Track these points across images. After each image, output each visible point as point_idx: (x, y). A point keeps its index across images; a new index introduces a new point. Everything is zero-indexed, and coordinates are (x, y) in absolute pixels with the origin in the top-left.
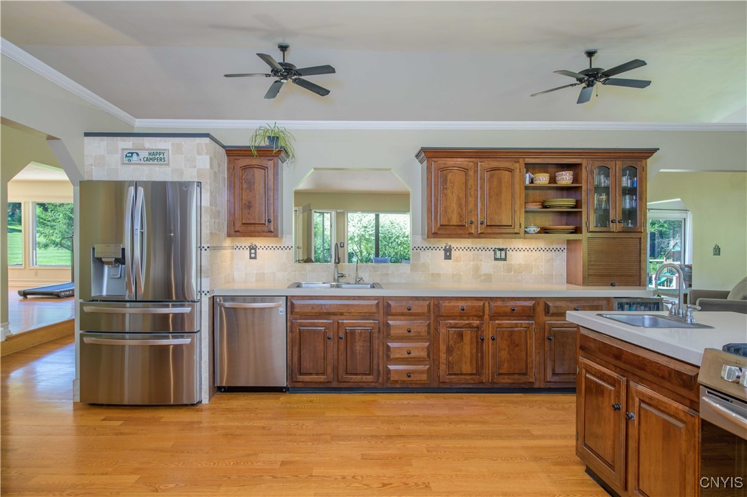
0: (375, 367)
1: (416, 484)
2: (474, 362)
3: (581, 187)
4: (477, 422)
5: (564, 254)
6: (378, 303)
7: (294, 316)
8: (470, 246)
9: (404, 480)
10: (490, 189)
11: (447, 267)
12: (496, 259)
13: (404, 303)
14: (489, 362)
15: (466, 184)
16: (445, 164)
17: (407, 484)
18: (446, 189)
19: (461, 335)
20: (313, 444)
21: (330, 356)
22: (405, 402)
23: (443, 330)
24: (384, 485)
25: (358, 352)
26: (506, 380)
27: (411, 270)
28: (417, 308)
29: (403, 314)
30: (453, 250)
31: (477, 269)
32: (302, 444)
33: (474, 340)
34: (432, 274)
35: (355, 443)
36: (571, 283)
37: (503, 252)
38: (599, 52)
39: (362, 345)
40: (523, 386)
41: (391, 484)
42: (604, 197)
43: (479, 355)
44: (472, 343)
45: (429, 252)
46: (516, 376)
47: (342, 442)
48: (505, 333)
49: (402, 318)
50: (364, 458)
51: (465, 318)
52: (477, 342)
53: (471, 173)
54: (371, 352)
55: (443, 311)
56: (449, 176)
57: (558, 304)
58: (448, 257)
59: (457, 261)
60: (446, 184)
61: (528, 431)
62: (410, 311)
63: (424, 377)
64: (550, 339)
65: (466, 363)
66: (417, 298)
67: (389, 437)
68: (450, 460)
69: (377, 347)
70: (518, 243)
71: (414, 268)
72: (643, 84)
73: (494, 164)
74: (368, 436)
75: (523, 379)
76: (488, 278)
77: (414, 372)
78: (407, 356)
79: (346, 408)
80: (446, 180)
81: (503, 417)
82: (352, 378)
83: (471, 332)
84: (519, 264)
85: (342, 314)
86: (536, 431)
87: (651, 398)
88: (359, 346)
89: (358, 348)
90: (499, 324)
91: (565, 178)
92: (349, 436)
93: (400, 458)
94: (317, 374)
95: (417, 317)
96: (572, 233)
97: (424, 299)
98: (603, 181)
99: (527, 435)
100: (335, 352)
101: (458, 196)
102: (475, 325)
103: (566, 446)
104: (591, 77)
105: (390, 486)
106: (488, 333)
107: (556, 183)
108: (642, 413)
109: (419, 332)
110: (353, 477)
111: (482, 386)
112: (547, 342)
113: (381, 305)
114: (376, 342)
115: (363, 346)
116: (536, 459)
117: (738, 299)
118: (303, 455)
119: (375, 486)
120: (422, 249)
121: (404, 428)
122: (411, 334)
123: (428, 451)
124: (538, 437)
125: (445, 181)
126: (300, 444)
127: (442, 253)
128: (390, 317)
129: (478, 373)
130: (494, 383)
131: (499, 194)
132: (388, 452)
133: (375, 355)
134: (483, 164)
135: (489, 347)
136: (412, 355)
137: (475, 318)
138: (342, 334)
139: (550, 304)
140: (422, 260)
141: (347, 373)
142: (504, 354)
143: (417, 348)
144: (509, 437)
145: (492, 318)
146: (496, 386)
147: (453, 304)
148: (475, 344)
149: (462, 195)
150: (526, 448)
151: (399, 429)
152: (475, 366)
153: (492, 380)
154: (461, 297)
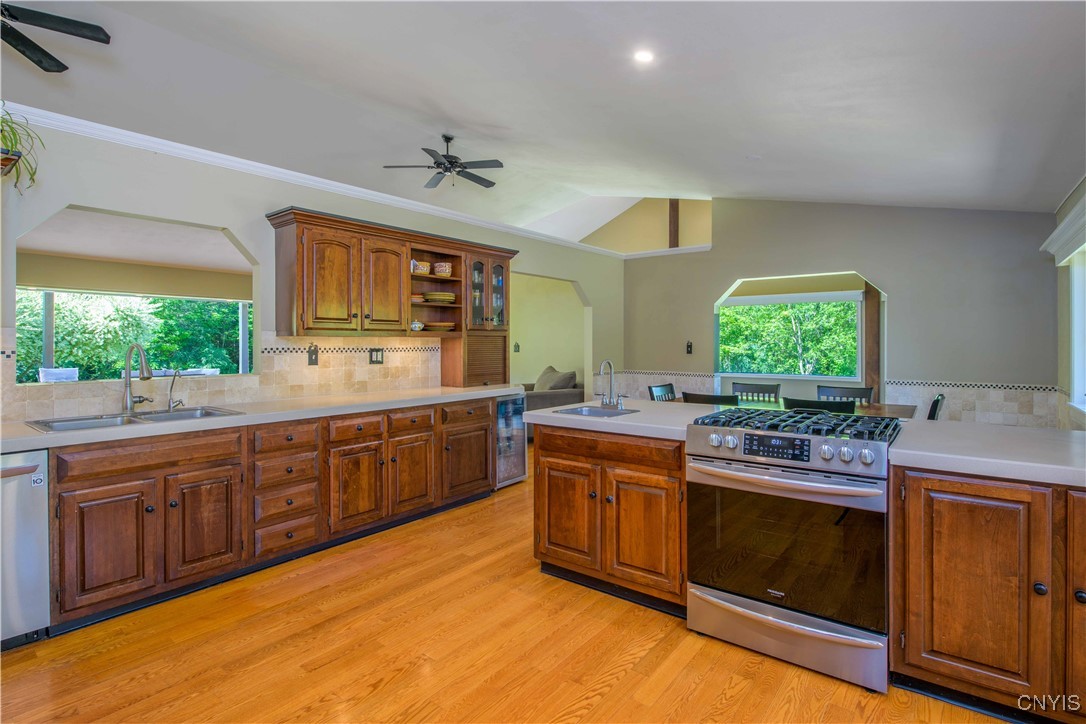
0: (236, 538)
1: (410, 663)
2: (373, 494)
3: (460, 281)
4: (405, 566)
5: (439, 354)
6: (240, 437)
7: (65, 485)
8: (341, 345)
9: (392, 667)
10: (376, 274)
11: (311, 375)
12: (372, 362)
13: (281, 431)
14: (389, 491)
15: (348, 264)
16: (322, 235)
17: (401, 670)
18: (324, 268)
19: (357, 463)
20: (202, 693)
21: (149, 541)
22: (292, 575)
23: (333, 461)
24: (375, 686)
25: (205, 521)
26: (406, 508)
27: (261, 382)
28: (300, 435)
29: (280, 449)
30: (320, 352)
31: (350, 375)
32: (180, 702)
33: (373, 466)
34: (292, 387)
35: (273, 657)
36: (448, 386)
37: (380, 353)
38: (455, 139)
39: (212, 508)
40: (423, 509)
41: (382, 680)
42: (477, 294)
43: (378, 484)
44: (370, 470)
45: (287, 356)
46: (416, 501)
47: (251, 667)
48: (406, 452)
49: (277, 453)
50: (311, 668)
51: (360, 440)
52: (376, 468)
53: (354, 251)
54: (229, 516)
55: (333, 436)
56: (327, 253)
57: (454, 408)
58: (313, 361)
59: (326, 367)
60: (323, 262)
61: (462, 555)
62: (292, 442)
63: (311, 532)
64: (447, 449)
65: (363, 498)
66: (299, 422)
67: (317, 627)
68: (419, 618)
69: (238, 506)
70: (395, 342)
71: (265, 380)
72: (489, 184)
73: (380, 244)
74: (285, 640)
75: (424, 500)
76: (363, 386)
77: (296, 529)
78: (288, 508)
79: (202, 618)
80: (324, 258)
81: (425, 551)
82: (194, 568)
83: (369, 457)
84: (397, 367)
85: (174, 464)
86: (470, 550)
87: (631, 478)
88: (208, 512)
89: (206, 514)
90: (399, 441)
91: (444, 270)
92: (254, 653)
93: (360, 645)
94: (123, 581)
95: (299, 450)
96: (451, 330)
97: (309, 421)
98: (477, 278)
99: (463, 560)
100: (161, 533)
101: (339, 280)
102: (373, 447)
103: (506, 556)
104: (448, 164)
105: (383, 684)
106: (387, 455)
107: (434, 274)
108: (622, 493)
109: (303, 470)
110: (322, 701)
111: (382, 523)
112: (445, 453)
113: (244, 440)
114: (237, 498)
115: (215, 510)
116: (497, 578)
117: (546, 390)
118: (201, 716)
119: (364, 694)
120: (277, 352)
121: (327, 607)
122: (294, 475)
123: (386, 620)
124: (476, 558)
125: (322, 259)
126: (177, 703)
127: (306, 356)
128: (258, 456)
129: (378, 507)
130: (396, 515)
131: (385, 282)
132: (334, 647)
133: (236, 519)
134: (369, 243)
135: (388, 471)
136: (295, 505)
137: (372, 438)
138: (174, 497)
139: (447, 410)
140: (277, 368)
141: (184, 562)
142: (405, 477)
143: (301, 493)
144: (452, 569)
145: (392, 435)
146: (395, 519)
147: (347, 423)
148: (373, 472)
149: (344, 279)
150: (478, 572)
151: (320, 611)
152: (373, 499)
153: (393, 511)
154: (356, 414)
